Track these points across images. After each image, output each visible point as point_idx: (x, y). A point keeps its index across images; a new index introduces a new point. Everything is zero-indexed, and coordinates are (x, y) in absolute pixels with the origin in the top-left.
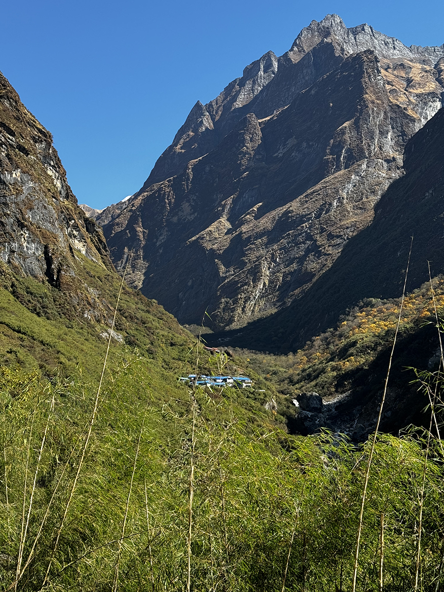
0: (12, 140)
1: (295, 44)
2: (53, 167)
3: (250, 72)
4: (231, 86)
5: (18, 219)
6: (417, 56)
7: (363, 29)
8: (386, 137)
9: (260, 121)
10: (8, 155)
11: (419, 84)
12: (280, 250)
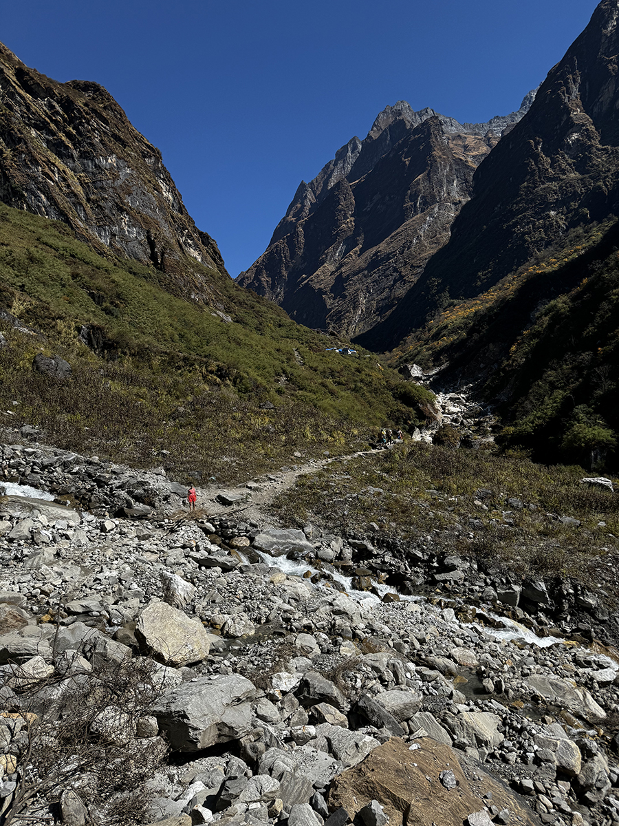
0: (105, 128)
1: (374, 124)
2: (163, 179)
3: (341, 155)
4: (327, 166)
5: (116, 203)
6: (469, 131)
7: (427, 112)
8: (453, 185)
9: (351, 184)
10: (101, 141)
11: (474, 148)
12: (373, 282)
